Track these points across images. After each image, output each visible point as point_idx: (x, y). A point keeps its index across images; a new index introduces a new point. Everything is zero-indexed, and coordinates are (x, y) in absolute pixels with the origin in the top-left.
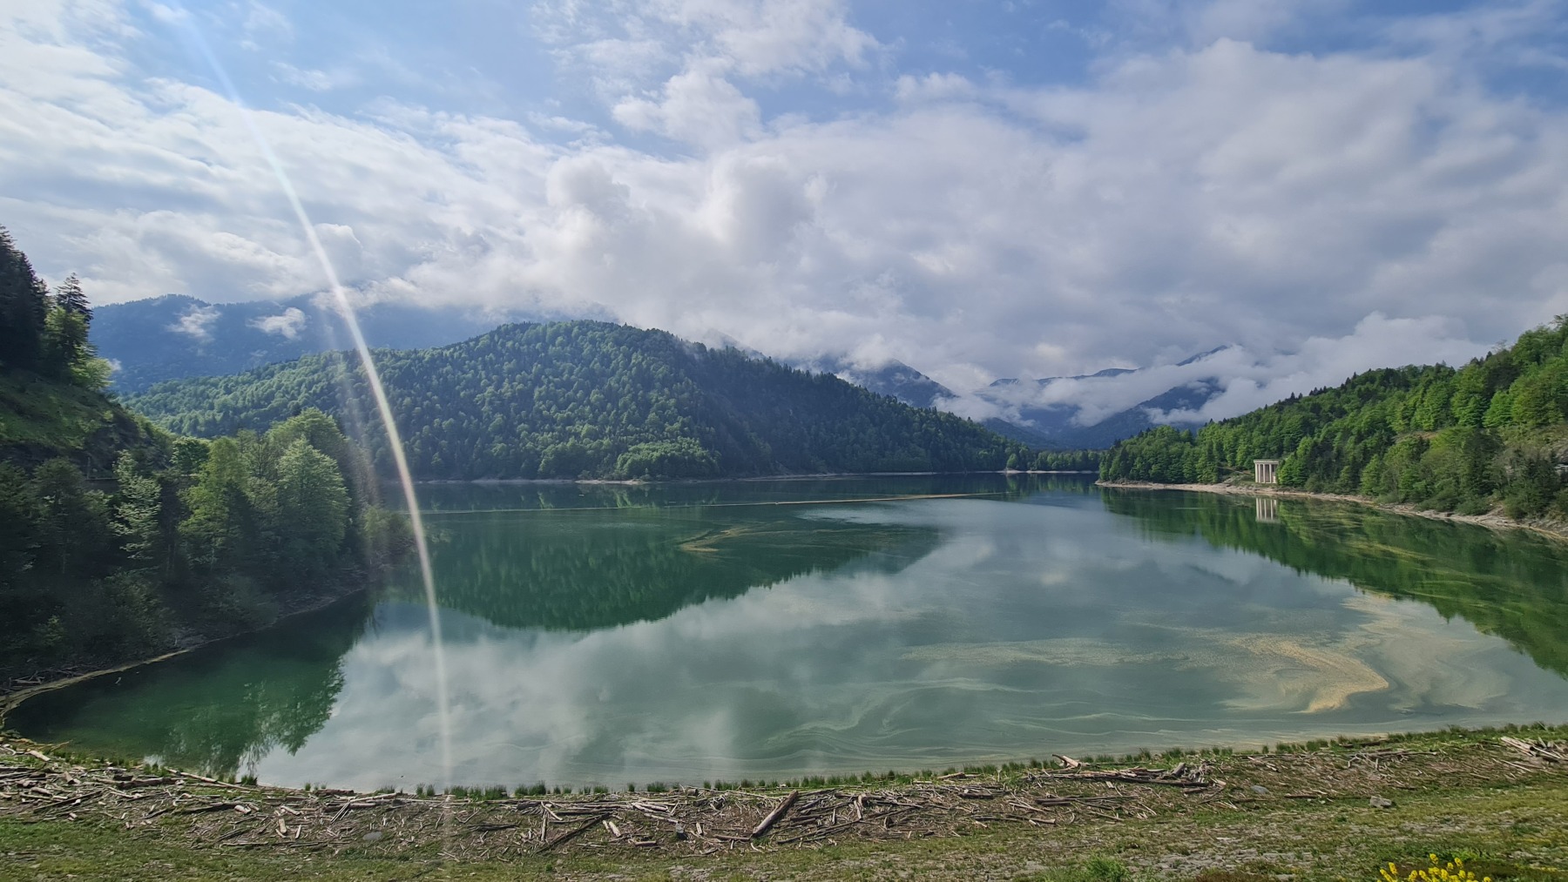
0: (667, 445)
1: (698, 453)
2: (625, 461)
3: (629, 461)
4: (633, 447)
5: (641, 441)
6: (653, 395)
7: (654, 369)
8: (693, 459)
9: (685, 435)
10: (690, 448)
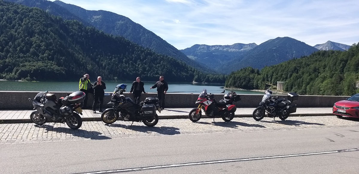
0: (40, 64)
1: (56, 68)
2: (17, 70)
3: (20, 71)
4: (22, 64)
5: (26, 61)
6: (33, 39)
7: (34, 27)
8: (53, 71)
9: (49, 59)
10: (52, 66)
